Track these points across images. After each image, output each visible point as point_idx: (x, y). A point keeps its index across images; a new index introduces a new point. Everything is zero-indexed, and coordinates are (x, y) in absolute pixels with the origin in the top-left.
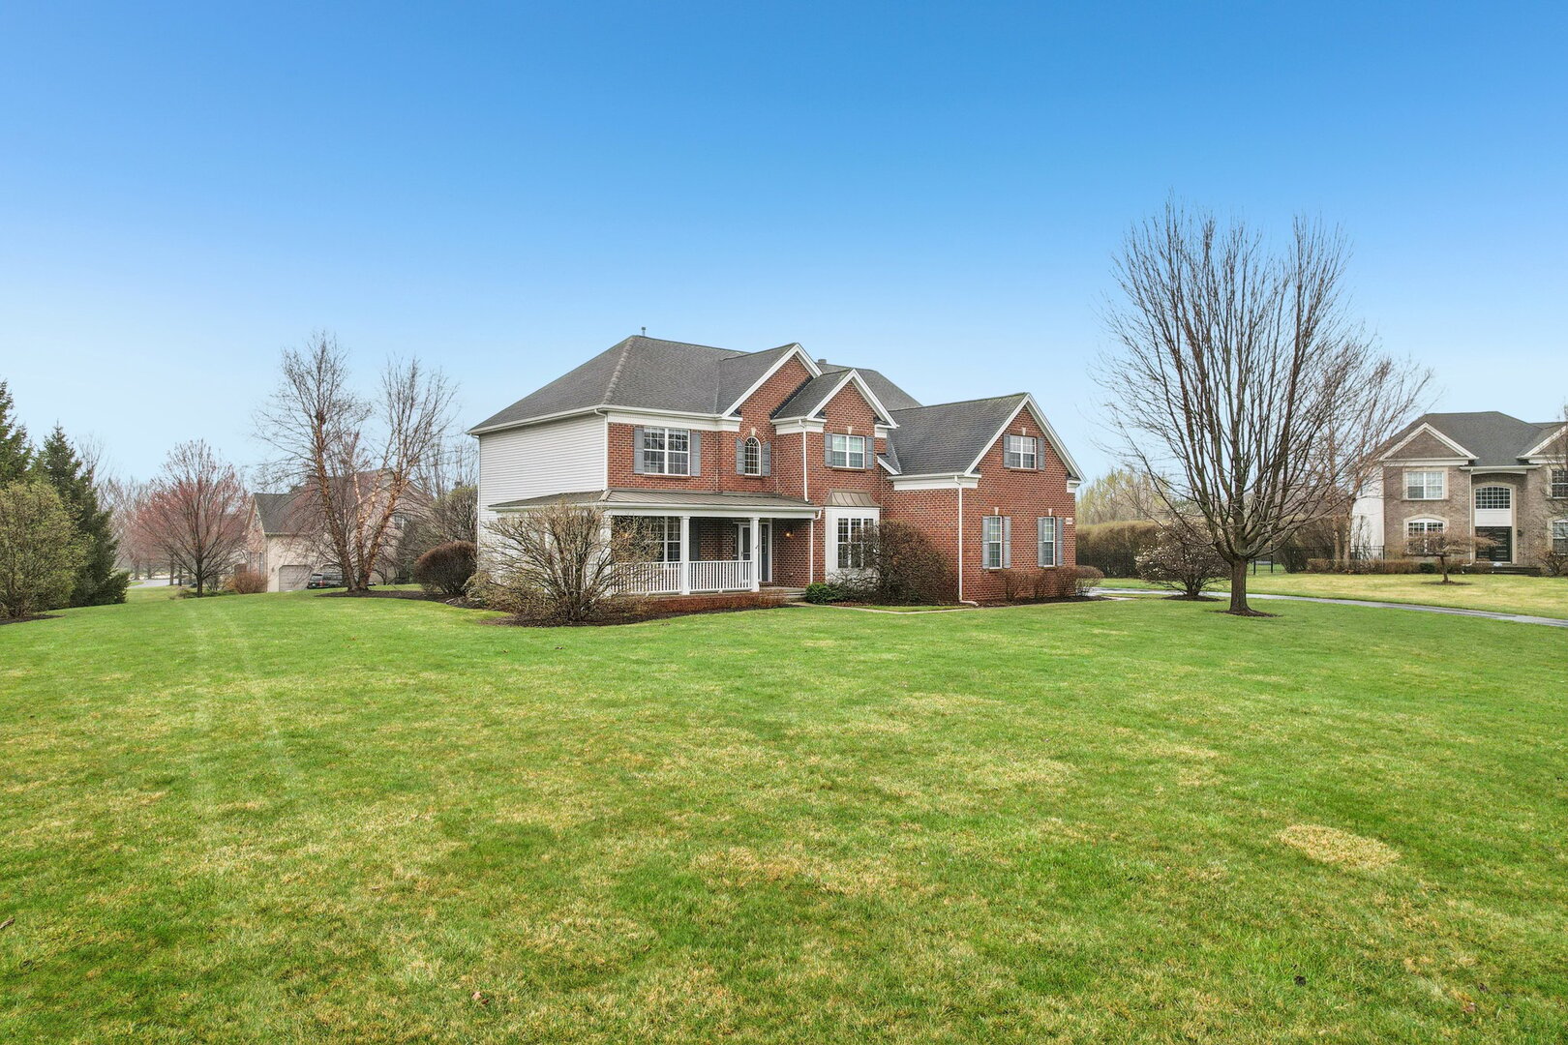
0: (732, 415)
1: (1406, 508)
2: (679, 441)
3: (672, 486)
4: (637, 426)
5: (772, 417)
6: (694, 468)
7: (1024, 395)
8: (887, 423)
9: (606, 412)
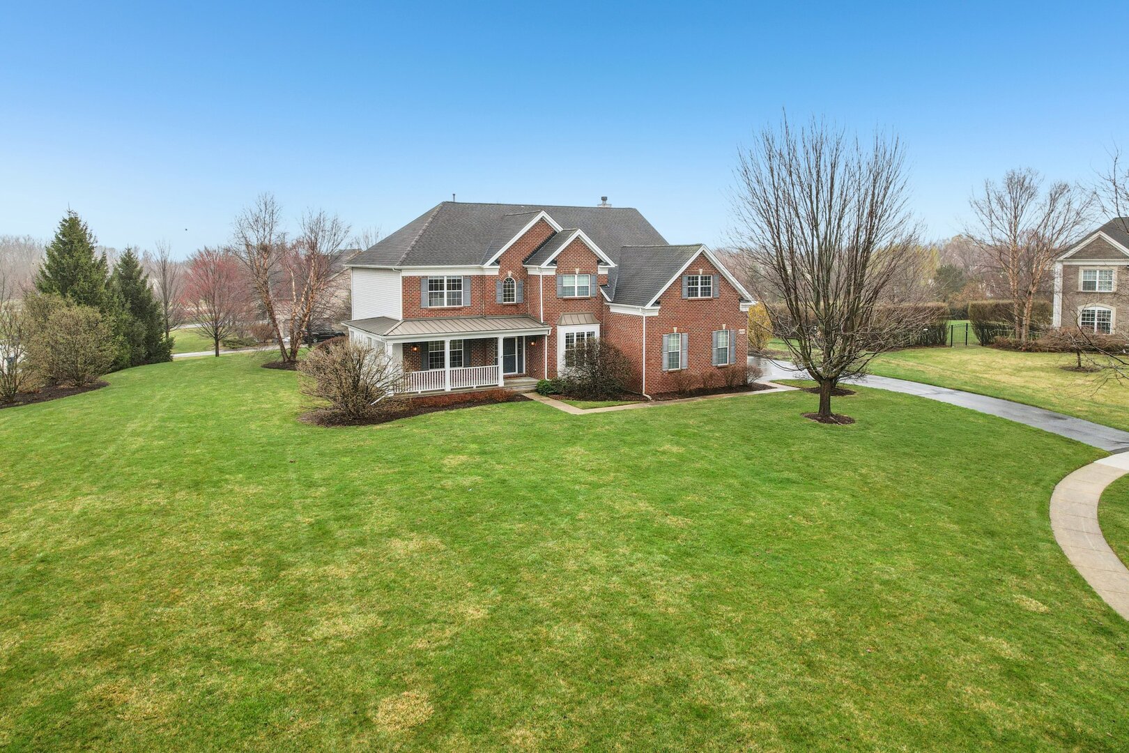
0: (493, 264)
1: (1080, 299)
2: (455, 284)
3: (449, 314)
4: (423, 277)
5: (524, 262)
6: (465, 301)
7: (700, 245)
8: (607, 264)
9: (401, 270)
